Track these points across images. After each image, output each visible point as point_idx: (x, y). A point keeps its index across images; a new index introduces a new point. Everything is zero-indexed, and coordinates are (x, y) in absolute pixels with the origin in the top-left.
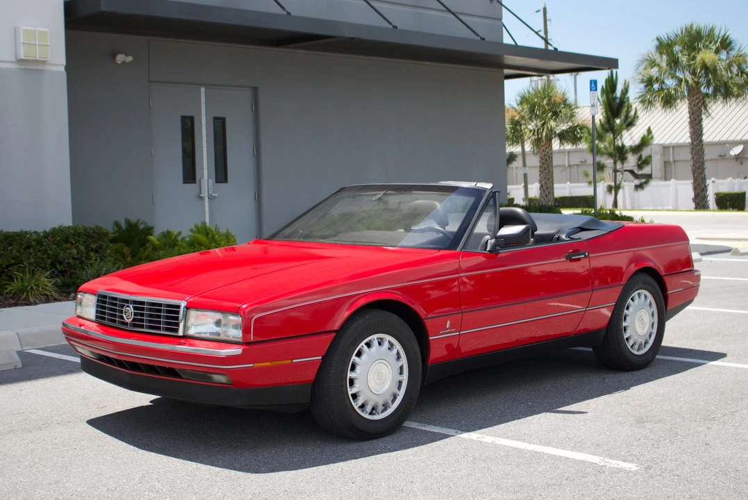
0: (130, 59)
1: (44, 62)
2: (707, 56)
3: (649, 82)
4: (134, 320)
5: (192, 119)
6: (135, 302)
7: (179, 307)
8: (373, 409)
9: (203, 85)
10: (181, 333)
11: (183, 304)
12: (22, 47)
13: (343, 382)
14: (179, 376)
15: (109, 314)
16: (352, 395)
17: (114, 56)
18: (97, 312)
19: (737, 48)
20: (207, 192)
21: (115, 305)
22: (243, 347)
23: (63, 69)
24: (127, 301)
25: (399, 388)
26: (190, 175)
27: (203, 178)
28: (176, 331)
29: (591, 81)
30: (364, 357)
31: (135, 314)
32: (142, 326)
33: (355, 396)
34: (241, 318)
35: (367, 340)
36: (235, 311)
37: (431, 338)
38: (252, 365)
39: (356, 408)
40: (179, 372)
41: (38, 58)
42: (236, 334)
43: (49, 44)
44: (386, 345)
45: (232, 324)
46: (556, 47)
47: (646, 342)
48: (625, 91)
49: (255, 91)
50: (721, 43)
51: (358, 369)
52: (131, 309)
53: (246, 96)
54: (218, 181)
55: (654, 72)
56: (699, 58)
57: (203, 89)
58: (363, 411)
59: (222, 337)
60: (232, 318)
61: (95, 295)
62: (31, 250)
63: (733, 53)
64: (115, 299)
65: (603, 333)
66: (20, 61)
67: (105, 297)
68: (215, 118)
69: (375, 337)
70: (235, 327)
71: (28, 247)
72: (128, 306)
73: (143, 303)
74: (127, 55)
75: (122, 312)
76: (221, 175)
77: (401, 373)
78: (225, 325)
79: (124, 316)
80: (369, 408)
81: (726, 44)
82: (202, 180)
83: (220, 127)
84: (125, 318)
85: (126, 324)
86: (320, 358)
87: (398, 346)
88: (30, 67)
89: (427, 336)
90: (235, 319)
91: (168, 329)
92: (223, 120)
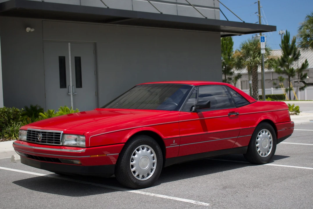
0: (32, 30)
3: (305, 37)
4: (42, 140)
5: (64, 58)
6: (43, 132)
7: (60, 133)
8: (143, 176)
9: (69, 42)
10: (61, 144)
11: (62, 132)
14: (60, 162)
15: (32, 138)
16: (133, 171)
17: (25, 28)
18: (27, 137)
20: (72, 92)
21: (35, 134)
22: (86, 149)
24: (39, 132)
26: (63, 84)
27: (70, 86)
28: (59, 143)
30: (136, 155)
31: (43, 137)
32: (45, 142)
34: (85, 137)
35: (137, 148)
36: (83, 135)
37: (167, 147)
38: (89, 156)
39: (134, 175)
40: (60, 160)
42: (83, 144)
44: (145, 149)
45: (81, 140)
46: (244, 21)
48: (294, 42)
49: (95, 44)
51: (134, 161)
53: (91, 47)
54: (77, 87)
57: (69, 44)
59: (78, 145)
60: (81, 137)
61: (26, 131)
64: (34, 131)
67: (30, 131)
68: (76, 58)
69: (140, 146)
70: (83, 141)
72: (40, 134)
73: (46, 132)
74: (31, 28)
75: (37, 137)
76: (79, 84)
78: (79, 140)
79: (38, 138)
82: (69, 87)
83: (78, 62)
85: (39, 141)
86: (118, 154)
89: (165, 146)
90: (83, 138)
91: (56, 143)
92: (80, 58)
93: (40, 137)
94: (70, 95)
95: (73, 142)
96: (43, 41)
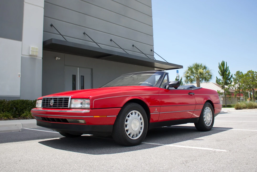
0: (59, 59)
1: (36, 56)
2: (201, 70)
3: (187, 77)
4: (54, 104)
5: (75, 76)
6: (54, 99)
7: (68, 98)
8: (133, 136)
9: (78, 67)
10: (69, 107)
11: (70, 97)
12: (31, 51)
13: (123, 126)
14: (68, 122)
15: (46, 104)
16: (126, 130)
17: (55, 58)
18: (42, 104)
19: (208, 68)
21: (48, 101)
22: (90, 110)
23: (41, 58)
24: (51, 99)
25: (141, 129)
28: (67, 106)
29: (177, 71)
30: (130, 117)
31: (54, 102)
32: (56, 106)
33: (127, 131)
34: (89, 100)
35: (131, 112)
36: (88, 98)
37: (151, 114)
38: (93, 117)
39: (128, 135)
40: (67, 120)
41: (35, 55)
42: (88, 106)
43: (38, 51)
44: (137, 114)
45: (86, 103)
47: (210, 123)
48: (181, 79)
49: (92, 69)
50: (204, 67)
51: (128, 121)
52: (52, 101)
53: (89, 71)
55: (188, 75)
56: (199, 71)
57: (78, 68)
58: (130, 136)
59: (83, 107)
60: (86, 101)
61: (42, 100)
62: (30, 105)
63: (207, 70)
64: (48, 99)
65: (198, 119)
66: (30, 55)
67: (45, 99)
68: (81, 76)
69: (134, 111)
70: (88, 104)
71: (29, 104)
73: (57, 98)
74: (59, 58)
77: (142, 124)
78: (84, 104)
80: (131, 135)
81: (205, 68)
84: (51, 104)
85: (51, 106)
86: (116, 116)
87: (141, 116)
88: (33, 58)
89: (150, 113)
90: (88, 101)
91: (65, 106)
92: (83, 76)
93: (51, 103)
95: (79, 106)
96: (64, 65)
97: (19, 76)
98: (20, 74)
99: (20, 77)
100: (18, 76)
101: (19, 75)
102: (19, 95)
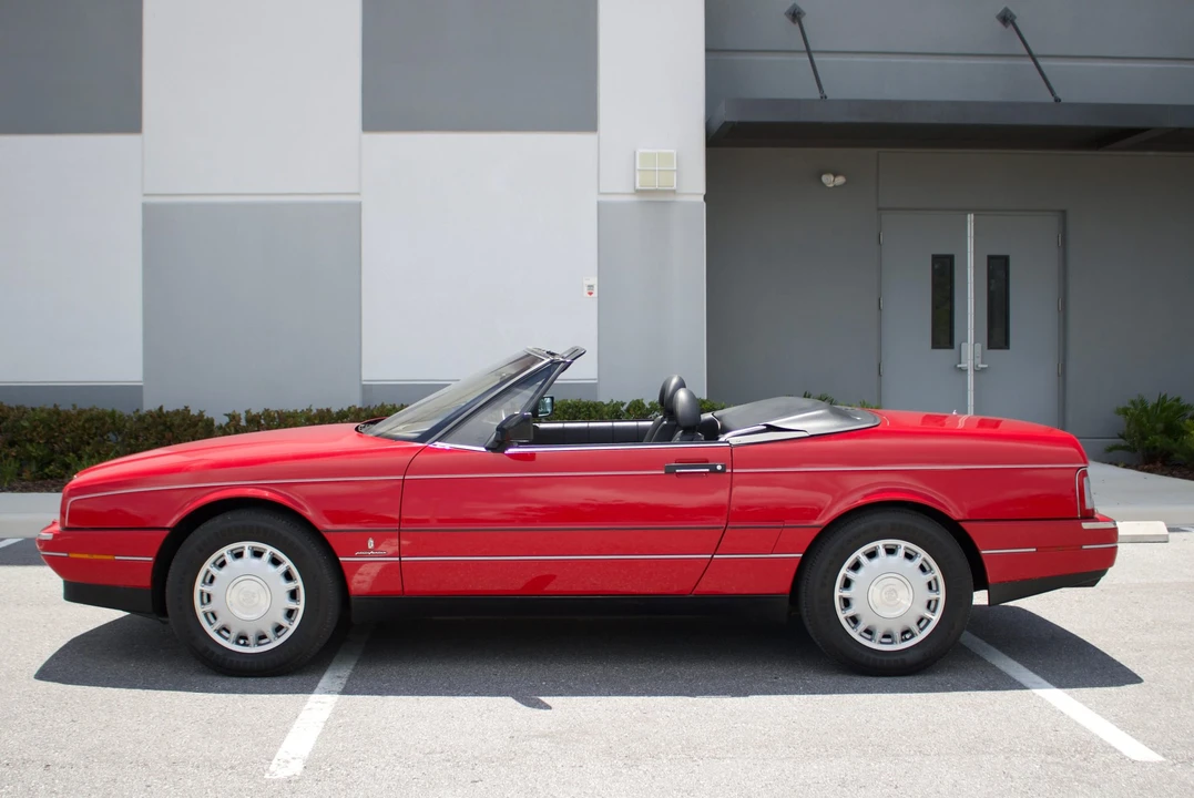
0: (840, 180)
1: (670, 192)
5: (951, 258)
8: (240, 637)
9: (970, 210)
12: (637, 173)
17: (819, 179)
20: (971, 362)
22: (56, 533)
23: (702, 199)
25: (288, 618)
26: (944, 334)
27: (966, 342)
30: (228, 569)
37: (342, 559)
38: (67, 555)
39: (211, 633)
41: (657, 188)
43: (673, 169)
44: (267, 558)
49: (1064, 212)
54: (992, 346)
57: (970, 217)
66: (639, 192)
68: (990, 258)
69: (246, 544)
74: (835, 175)
76: (998, 335)
80: (232, 635)
82: (964, 345)
86: (152, 559)
87: (287, 563)
88: (654, 201)
89: (336, 556)
92: (1006, 259)
94: (964, 371)
96: (879, 209)
97: (590, 294)
98: (594, 281)
99: (595, 294)
100: (586, 290)
101: (590, 287)
102: (596, 377)
